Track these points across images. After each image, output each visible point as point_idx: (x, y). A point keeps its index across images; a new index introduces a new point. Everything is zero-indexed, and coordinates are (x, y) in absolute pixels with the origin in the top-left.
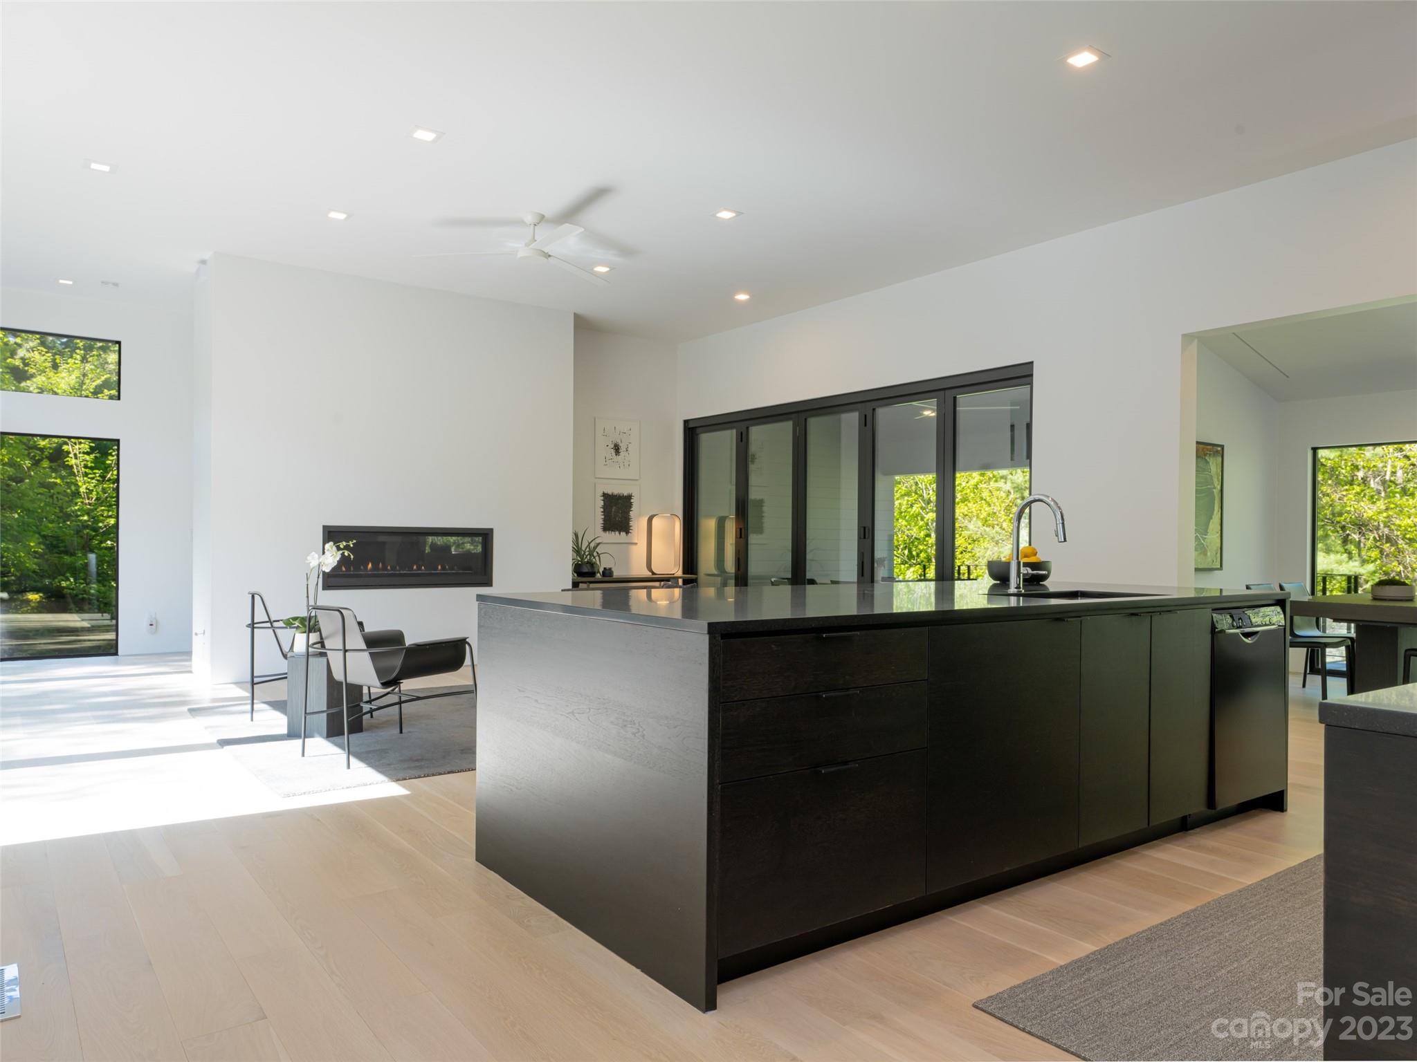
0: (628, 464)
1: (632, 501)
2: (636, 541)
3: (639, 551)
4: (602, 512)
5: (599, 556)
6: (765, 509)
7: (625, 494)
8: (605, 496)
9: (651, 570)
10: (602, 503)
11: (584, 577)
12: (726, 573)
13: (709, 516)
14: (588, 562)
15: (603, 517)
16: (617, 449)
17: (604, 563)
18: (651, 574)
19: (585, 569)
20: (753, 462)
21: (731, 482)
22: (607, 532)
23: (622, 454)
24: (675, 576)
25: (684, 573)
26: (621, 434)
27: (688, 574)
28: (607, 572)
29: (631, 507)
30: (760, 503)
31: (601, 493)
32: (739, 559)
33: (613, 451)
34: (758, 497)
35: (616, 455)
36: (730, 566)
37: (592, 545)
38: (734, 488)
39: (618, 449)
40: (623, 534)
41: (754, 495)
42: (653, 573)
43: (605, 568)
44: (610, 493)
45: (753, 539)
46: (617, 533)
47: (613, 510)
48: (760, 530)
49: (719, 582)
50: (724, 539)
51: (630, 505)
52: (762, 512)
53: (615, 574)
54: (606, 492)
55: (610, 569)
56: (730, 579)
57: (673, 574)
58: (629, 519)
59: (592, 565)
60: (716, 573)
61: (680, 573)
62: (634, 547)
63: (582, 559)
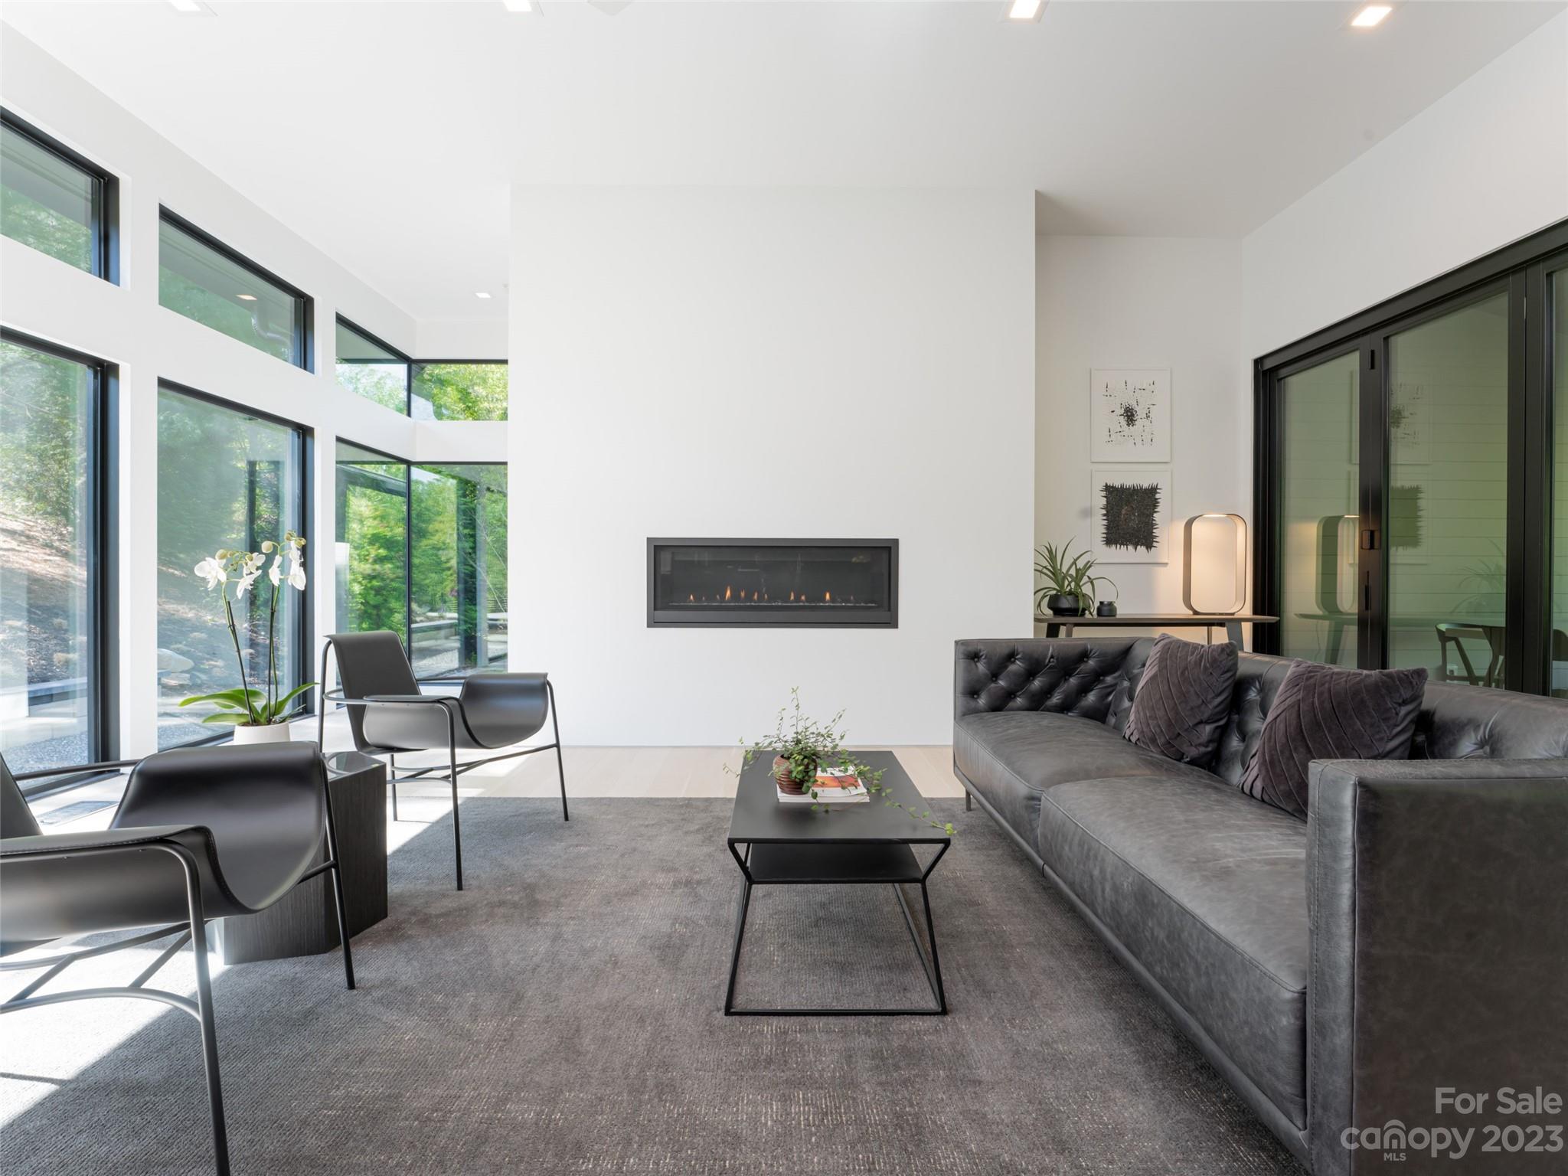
0: (1150, 437)
1: (1157, 496)
2: (1166, 561)
3: (1169, 579)
4: (1104, 515)
5: (1092, 583)
6: (1422, 503)
7: (1146, 485)
8: (1109, 490)
9: (1190, 607)
10: (1104, 501)
11: (1063, 615)
12: (1340, 612)
13: (1306, 518)
14: (1070, 593)
15: (1105, 522)
16: (1130, 416)
17: (1101, 594)
18: (1191, 612)
19: (1065, 603)
20: (1397, 424)
21: (1350, 461)
22: (1114, 546)
23: (1140, 422)
24: (1235, 616)
25: (1255, 612)
26: (1137, 391)
27: (1264, 615)
28: (1105, 608)
29: (1155, 506)
30: (1413, 494)
31: (1102, 486)
32: (1367, 588)
33: (1123, 420)
34: (1408, 484)
35: (1128, 425)
36: (1348, 599)
37: (1080, 564)
38: (1356, 470)
39: (1133, 415)
40: (1141, 549)
41: (1401, 478)
42: (1196, 613)
43: (1101, 603)
44: (1117, 484)
45: (1400, 556)
46: (1131, 548)
47: (1124, 512)
48: (1413, 540)
49: (1327, 628)
50: (1336, 555)
51: (1154, 503)
52: (1417, 509)
53: (1118, 612)
54: (1110, 483)
55: (1111, 604)
56: (1349, 624)
57: (1233, 614)
58: (1153, 525)
59: (1075, 595)
60: (1319, 612)
61: (1247, 611)
62: (1161, 570)
63: (1062, 586)
